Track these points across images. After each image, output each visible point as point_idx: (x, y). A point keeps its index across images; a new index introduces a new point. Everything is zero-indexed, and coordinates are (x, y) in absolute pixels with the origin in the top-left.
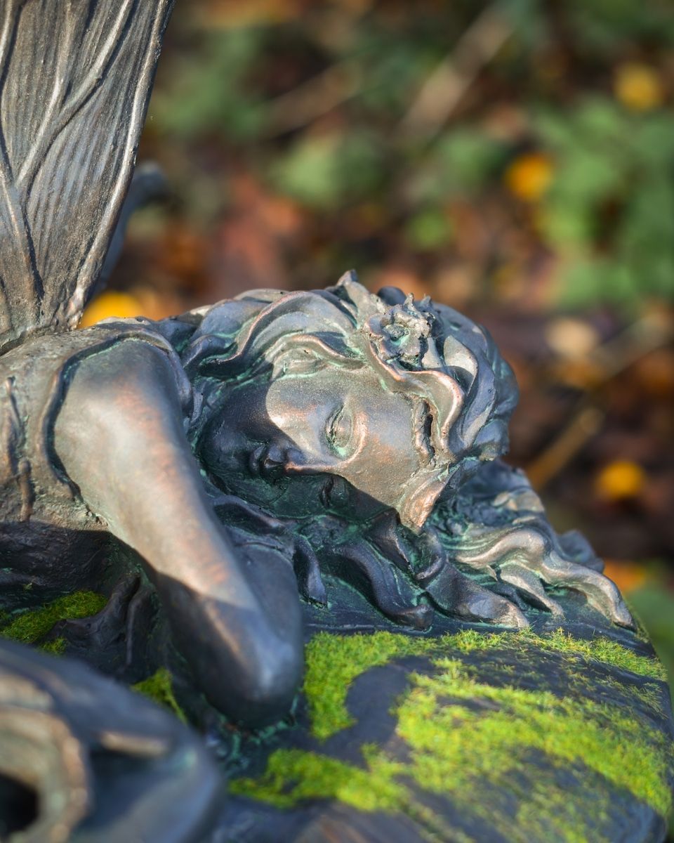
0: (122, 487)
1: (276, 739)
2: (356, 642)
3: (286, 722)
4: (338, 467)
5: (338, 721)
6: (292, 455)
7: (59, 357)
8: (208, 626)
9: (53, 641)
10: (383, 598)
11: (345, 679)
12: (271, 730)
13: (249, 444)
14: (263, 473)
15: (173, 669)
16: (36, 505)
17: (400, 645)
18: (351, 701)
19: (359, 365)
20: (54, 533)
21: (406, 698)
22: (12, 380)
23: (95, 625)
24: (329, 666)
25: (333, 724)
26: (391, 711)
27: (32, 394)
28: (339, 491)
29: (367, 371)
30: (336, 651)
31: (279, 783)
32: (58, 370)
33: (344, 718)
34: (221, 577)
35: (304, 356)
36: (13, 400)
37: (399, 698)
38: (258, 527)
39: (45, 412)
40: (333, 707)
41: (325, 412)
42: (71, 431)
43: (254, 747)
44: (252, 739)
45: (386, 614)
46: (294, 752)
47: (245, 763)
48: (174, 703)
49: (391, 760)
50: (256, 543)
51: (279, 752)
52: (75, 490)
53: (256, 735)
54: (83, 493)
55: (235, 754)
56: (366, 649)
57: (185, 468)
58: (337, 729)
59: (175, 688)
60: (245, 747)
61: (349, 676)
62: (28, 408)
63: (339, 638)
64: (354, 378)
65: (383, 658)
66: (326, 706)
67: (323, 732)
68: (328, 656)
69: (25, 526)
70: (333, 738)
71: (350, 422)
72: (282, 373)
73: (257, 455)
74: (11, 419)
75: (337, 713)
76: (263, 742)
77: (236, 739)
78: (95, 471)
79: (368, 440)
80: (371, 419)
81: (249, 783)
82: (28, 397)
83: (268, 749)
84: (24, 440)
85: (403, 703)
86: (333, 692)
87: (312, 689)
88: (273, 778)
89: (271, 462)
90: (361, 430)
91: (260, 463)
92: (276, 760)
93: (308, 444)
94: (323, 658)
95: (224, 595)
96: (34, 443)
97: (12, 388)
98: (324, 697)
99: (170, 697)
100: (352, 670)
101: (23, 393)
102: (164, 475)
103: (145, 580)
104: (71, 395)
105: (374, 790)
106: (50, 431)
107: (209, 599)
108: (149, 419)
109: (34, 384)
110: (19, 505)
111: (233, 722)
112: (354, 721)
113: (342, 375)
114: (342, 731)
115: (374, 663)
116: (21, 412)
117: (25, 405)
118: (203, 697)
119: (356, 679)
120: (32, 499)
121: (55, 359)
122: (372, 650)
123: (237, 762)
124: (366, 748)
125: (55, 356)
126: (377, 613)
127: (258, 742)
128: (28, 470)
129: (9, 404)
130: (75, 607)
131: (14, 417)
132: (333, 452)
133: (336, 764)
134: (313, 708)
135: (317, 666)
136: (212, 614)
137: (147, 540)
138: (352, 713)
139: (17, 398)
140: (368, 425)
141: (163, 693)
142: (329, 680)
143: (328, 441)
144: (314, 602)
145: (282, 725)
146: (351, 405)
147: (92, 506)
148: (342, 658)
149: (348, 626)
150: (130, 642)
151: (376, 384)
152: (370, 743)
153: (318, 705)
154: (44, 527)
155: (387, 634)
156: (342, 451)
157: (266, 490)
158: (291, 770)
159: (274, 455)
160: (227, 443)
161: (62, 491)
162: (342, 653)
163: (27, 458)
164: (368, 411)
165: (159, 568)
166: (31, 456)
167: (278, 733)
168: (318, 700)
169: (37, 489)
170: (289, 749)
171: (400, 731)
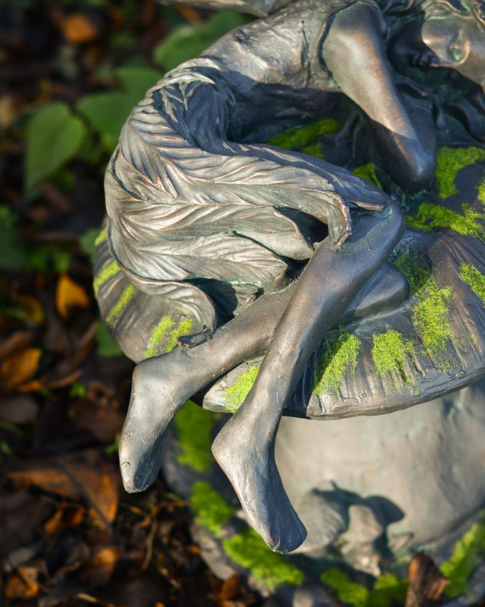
0: (355, 78)
1: (422, 197)
2: (460, 152)
3: (427, 190)
4: (455, 65)
5: (451, 191)
6: (434, 59)
7: (326, 12)
8: (395, 146)
9: (316, 144)
10: (473, 128)
11: (454, 170)
12: (420, 193)
13: (412, 52)
14: (418, 66)
15: (376, 164)
16: (311, 80)
17: (480, 154)
18: (457, 182)
19: (467, 15)
20: (318, 93)
21: (483, 182)
22: (303, 22)
23: (337, 138)
24: (447, 164)
25: (448, 192)
26: (475, 188)
27: (313, 30)
28: (454, 76)
29: (470, 18)
30: (450, 156)
31: (424, 219)
32: (326, 19)
33: (454, 190)
34: (401, 124)
35: (441, 8)
36: (304, 32)
37: (480, 181)
38: (416, 95)
39: (319, 39)
40: (449, 184)
41: (450, 38)
42: (331, 48)
43: (412, 201)
44: (411, 197)
45: (474, 137)
46: (430, 204)
47: (408, 209)
48: (376, 179)
49: (475, 212)
50: (416, 104)
51: (424, 204)
52: (330, 75)
53: (413, 195)
54: (334, 75)
55: (403, 204)
56: (465, 156)
57: (386, 71)
58: (450, 195)
59: (376, 172)
60: (408, 201)
61: (456, 170)
62: (311, 37)
63: (452, 150)
64: (465, 21)
65: (472, 161)
66: (445, 184)
67: (444, 196)
68: (447, 159)
69: (305, 90)
70: (448, 199)
71: (461, 43)
72: (429, 16)
73: (416, 57)
74: (302, 42)
75: (450, 187)
76: (416, 199)
77: (404, 197)
78: (341, 67)
79: (471, 54)
80: (472, 44)
81: (410, 218)
82: (311, 32)
83: (418, 202)
84: (308, 52)
85: (481, 184)
86: (449, 177)
87: (440, 175)
88: (421, 217)
89: (422, 62)
90: (467, 48)
91: (418, 61)
92: (422, 208)
93: (441, 54)
94: (444, 160)
95: (403, 133)
96: (312, 53)
97: (304, 27)
98: (445, 179)
99: (374, 176)
100: (458, 166)
101: (308, 29)
102: (376, 74)
103: (361, 118)
104: (332, 31)
105: (467, 225)
106: (320, 48)
107: (396, 134)
108: (369, 46)
109: (313, 25)
110: (303, 81)
111: (403, 189)
112: (458, 192)
113: (459, 19)
114: (453, 196)
115: (468, 163)
116: (307, 38)
117: (309, 36)
118: (389, 177)
119: (460, 171)
120: (309, 77)
121: (323, 13)
122: (468, 157)
123: (404, 208)
124: (463, 205)
125: (323, 11)
126: (469, 137)
127: (414, 199)
128: (309, 65)
129: (301, 34)
130: (326, 126)
131: (304, 41)
132: (453, 58)
133: (450, 212)
134: (439, 184)
135: (442, 163)
136: (397, 141)
137: (366, 103)
138: (457, 187)
139: (305, 31)
140: (471, 46)
141: (370, 174)
142: (447, 171)
143: (450, 53)
144: (440, 130)
145: (425, 191)
146: (463, 35)
147: (337, 81)
148: (453, 161)
149: (456, 143)
150: (354, 147)
151: (475, 26)
152: (465, 203)
153: (442, 183)
154: (313, 90)
155: (474, 148)
156: (457, 57)
157: (419, 74)
158: (429, 214)
159: (424, 58)
160: (401, 50)
161: (324, 75)
162: (453, 158)
163: (309, 60)
164: (471, 40)
165: (372, 117)
166: (311, 59)
167: (423, 195)
168: (442, 180)
169: (312, 73)
170: (428, 203)
171: (479, 198)
